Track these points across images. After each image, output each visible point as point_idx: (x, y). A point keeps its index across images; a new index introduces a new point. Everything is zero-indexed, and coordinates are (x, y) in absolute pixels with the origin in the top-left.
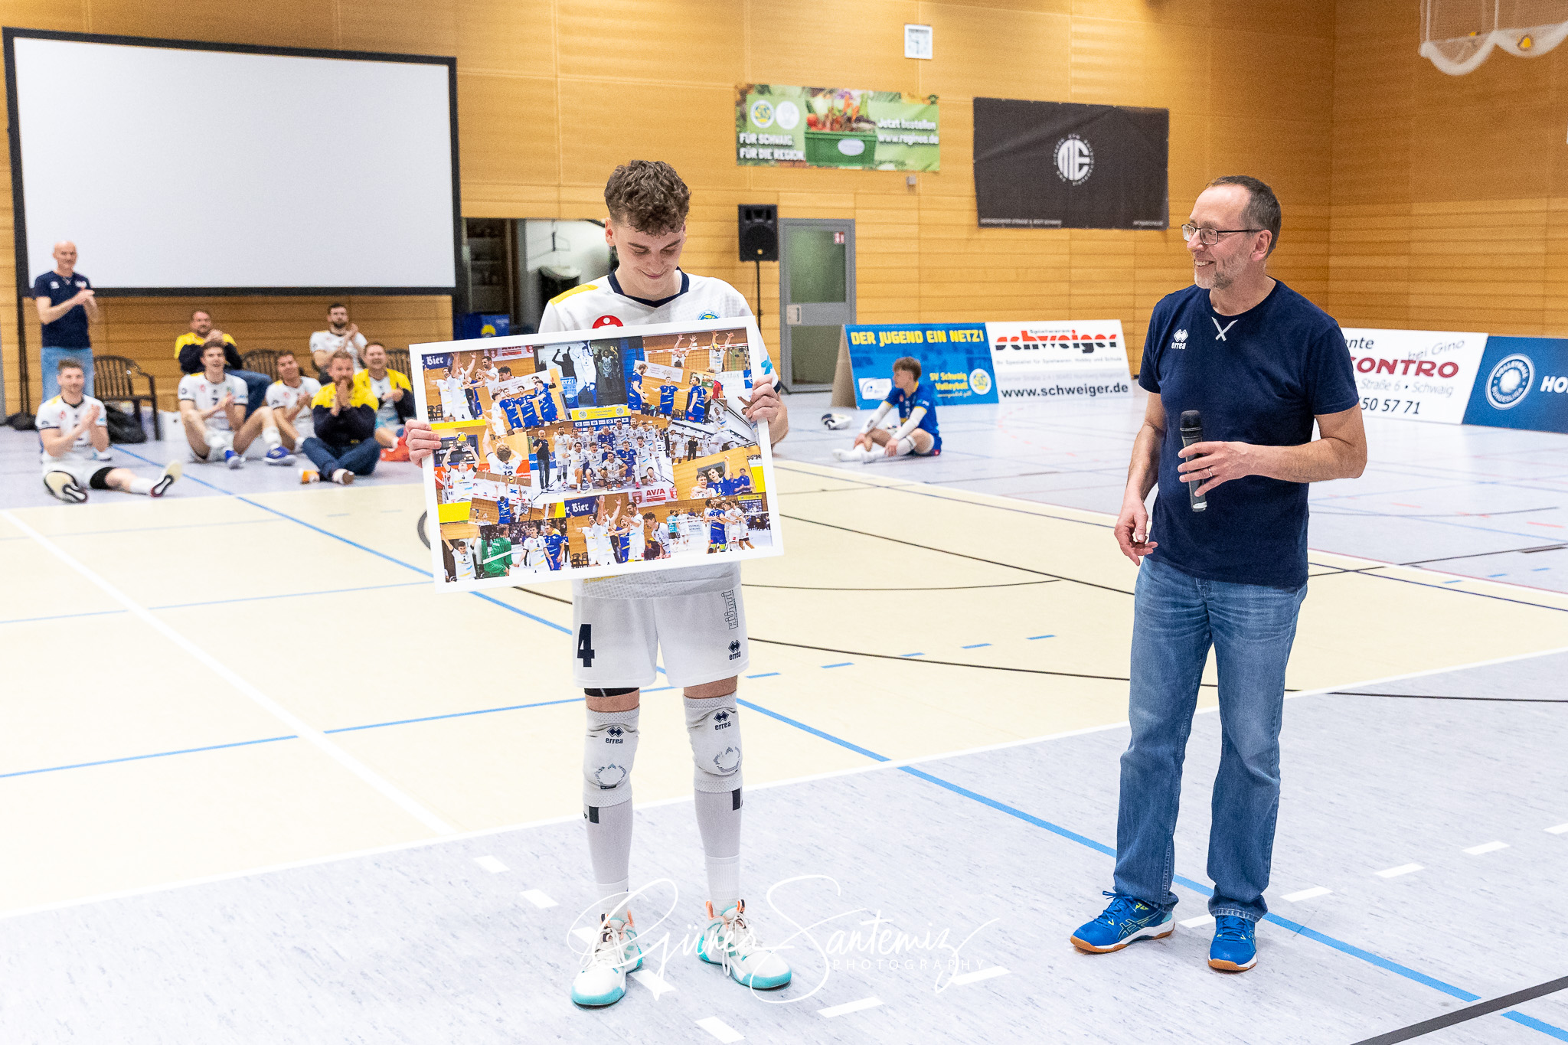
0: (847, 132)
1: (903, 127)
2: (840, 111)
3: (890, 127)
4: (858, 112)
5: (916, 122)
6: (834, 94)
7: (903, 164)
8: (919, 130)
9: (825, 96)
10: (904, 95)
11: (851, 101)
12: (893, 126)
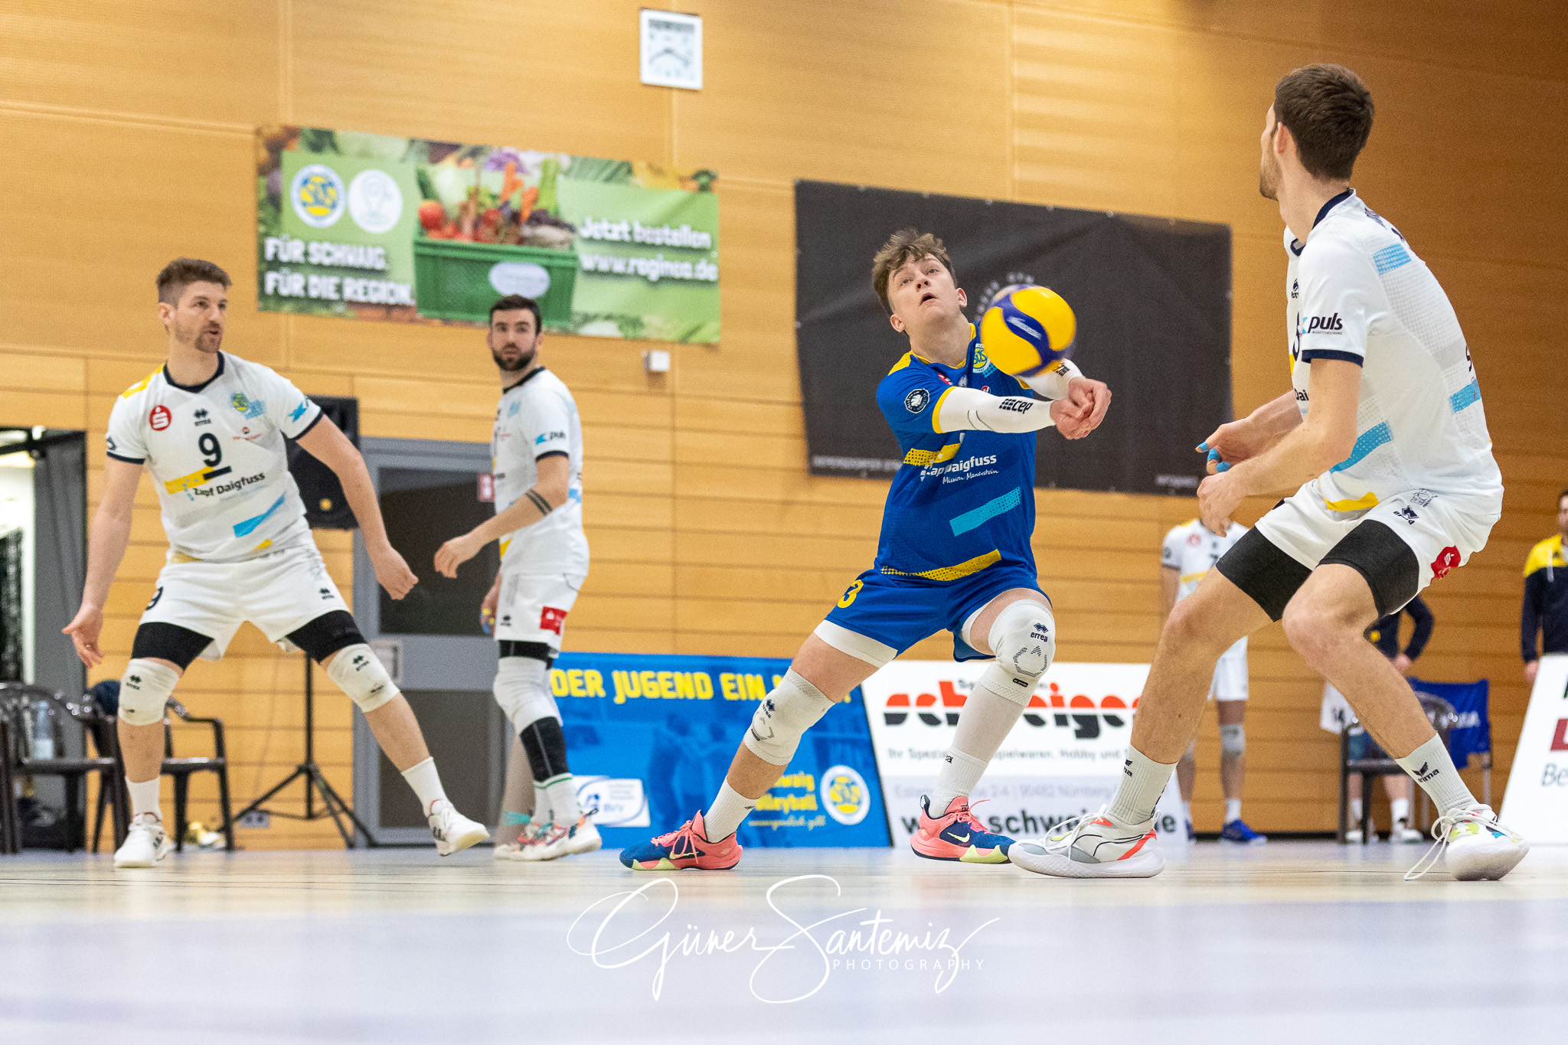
0: (511, 247)
1: (638, 239)
2: (494, 197)
3: (608, 236)
4: (535, 201)
5: (666, 231)
6: (482, 159)
7: (636, 323)
8: (673, 248)
9: (459, 162)
10: (640, 166)
11: (518, 176)
12: (615, 236)
